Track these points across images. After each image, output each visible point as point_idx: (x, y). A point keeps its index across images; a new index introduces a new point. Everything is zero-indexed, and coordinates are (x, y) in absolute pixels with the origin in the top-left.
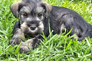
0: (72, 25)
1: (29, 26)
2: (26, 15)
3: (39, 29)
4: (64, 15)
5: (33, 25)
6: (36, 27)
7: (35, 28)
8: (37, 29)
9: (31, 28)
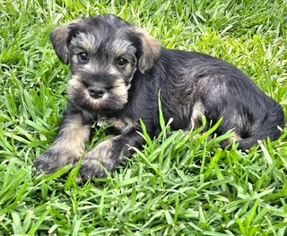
0: (225, 103)
1: (86, 84)
2: (85, 56)
3: (114, 98)
4: (201, 76)
5: (96, 84)
6: (103, 90)
7: (102, 93)
8: (105, 96)
9: (92, 91)
